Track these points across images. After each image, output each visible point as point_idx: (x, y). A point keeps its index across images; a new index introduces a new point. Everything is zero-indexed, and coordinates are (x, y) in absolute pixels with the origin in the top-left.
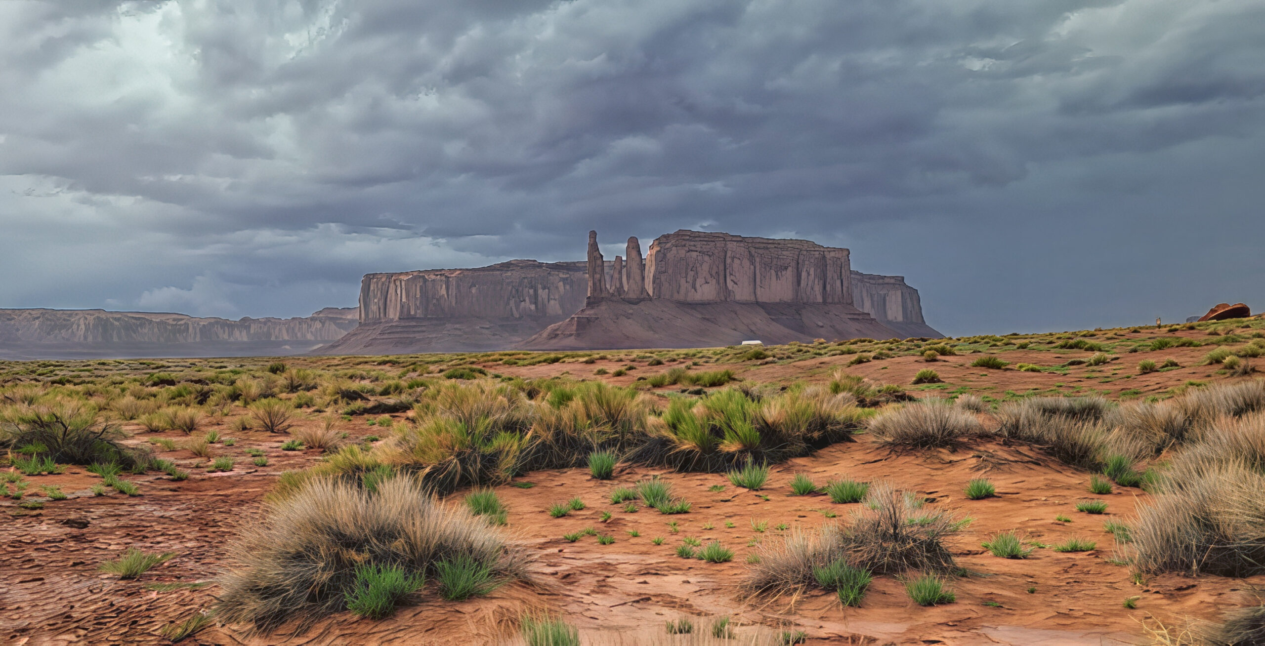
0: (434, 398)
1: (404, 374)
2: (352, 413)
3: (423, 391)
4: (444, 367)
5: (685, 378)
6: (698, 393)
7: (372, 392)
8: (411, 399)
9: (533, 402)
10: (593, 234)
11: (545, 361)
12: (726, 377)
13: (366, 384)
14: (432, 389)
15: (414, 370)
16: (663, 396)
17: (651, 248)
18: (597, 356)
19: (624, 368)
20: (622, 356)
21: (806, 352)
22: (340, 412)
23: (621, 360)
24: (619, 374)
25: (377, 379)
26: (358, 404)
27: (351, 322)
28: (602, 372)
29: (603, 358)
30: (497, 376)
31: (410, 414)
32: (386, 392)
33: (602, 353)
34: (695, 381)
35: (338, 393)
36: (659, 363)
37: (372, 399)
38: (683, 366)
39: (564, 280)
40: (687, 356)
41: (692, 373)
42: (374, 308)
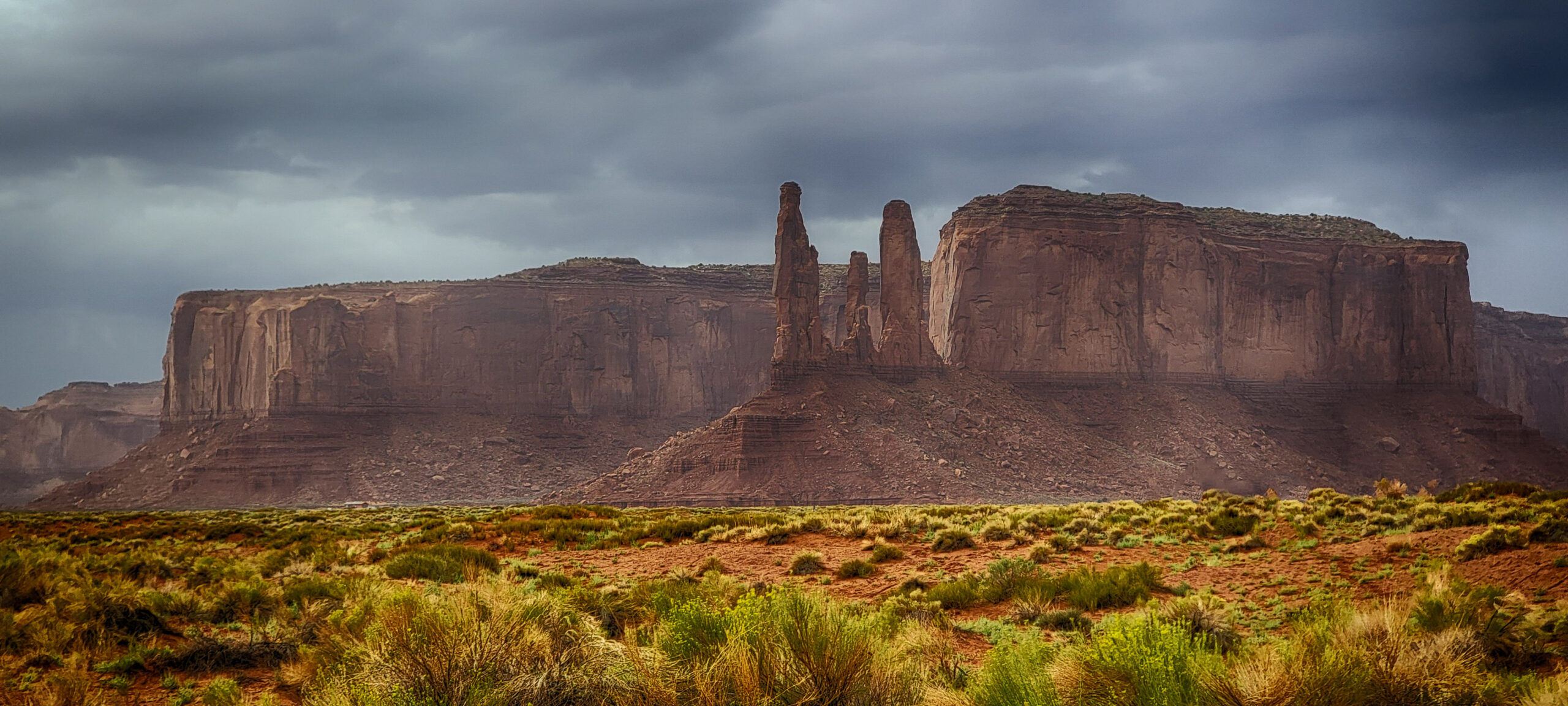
0: (356, 630)
1: (279, 564)
2: (133, 670)
3: (326, 612)
4: (386, 545)
5: (1033, 583)
6: (1062, 624)
7: (187, 612)
8: (291, 633)
9: (617, 647)
10: (791, 194)
11: (653, 534)
12: (1139, 584)
13: (176, 591)
14: (352, 609)
15: (305, 554)
16: (969, 633)
17: (946, 232)
18: (798, 523)
19: (866, 558)
20: (864, 520)
21: (1352, 519)
22: (101, 665)
23: (862, 535)
24: (852, 572)
25: (204, 577)
26: (154, 645)
27: (143, 421)
28: (808, 567)
29: (813, 528)
30: (526, 574)
31: (292, 674)
32: (225, 614)
33: (812, 514)
34: (1060, 591)
35: (97, 615)
36: (962, 542)
37: (188, 630)
38: (1027, 553)
39: (711, 317)
40: (1038, 526)
41: (1052, 572)
42: (204, 385)
